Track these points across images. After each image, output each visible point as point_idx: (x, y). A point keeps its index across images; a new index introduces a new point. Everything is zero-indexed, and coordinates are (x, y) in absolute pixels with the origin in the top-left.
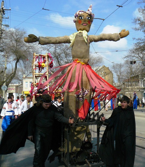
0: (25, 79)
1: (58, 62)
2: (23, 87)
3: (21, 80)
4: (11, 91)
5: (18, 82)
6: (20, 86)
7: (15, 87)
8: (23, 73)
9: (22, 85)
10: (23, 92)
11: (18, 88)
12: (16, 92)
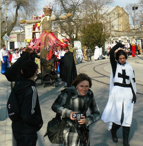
0: (27, 25)
1: (63, 5)
2: (25, 35)
3: (23, 26)
4: (12, 40)
5: (20, 29)
6: (22, 33)
7: (16, 35)
8: (24, 18)
9: (24, 32)
10: (26, 41)
11: (20, 36)
12: (18, 41)
